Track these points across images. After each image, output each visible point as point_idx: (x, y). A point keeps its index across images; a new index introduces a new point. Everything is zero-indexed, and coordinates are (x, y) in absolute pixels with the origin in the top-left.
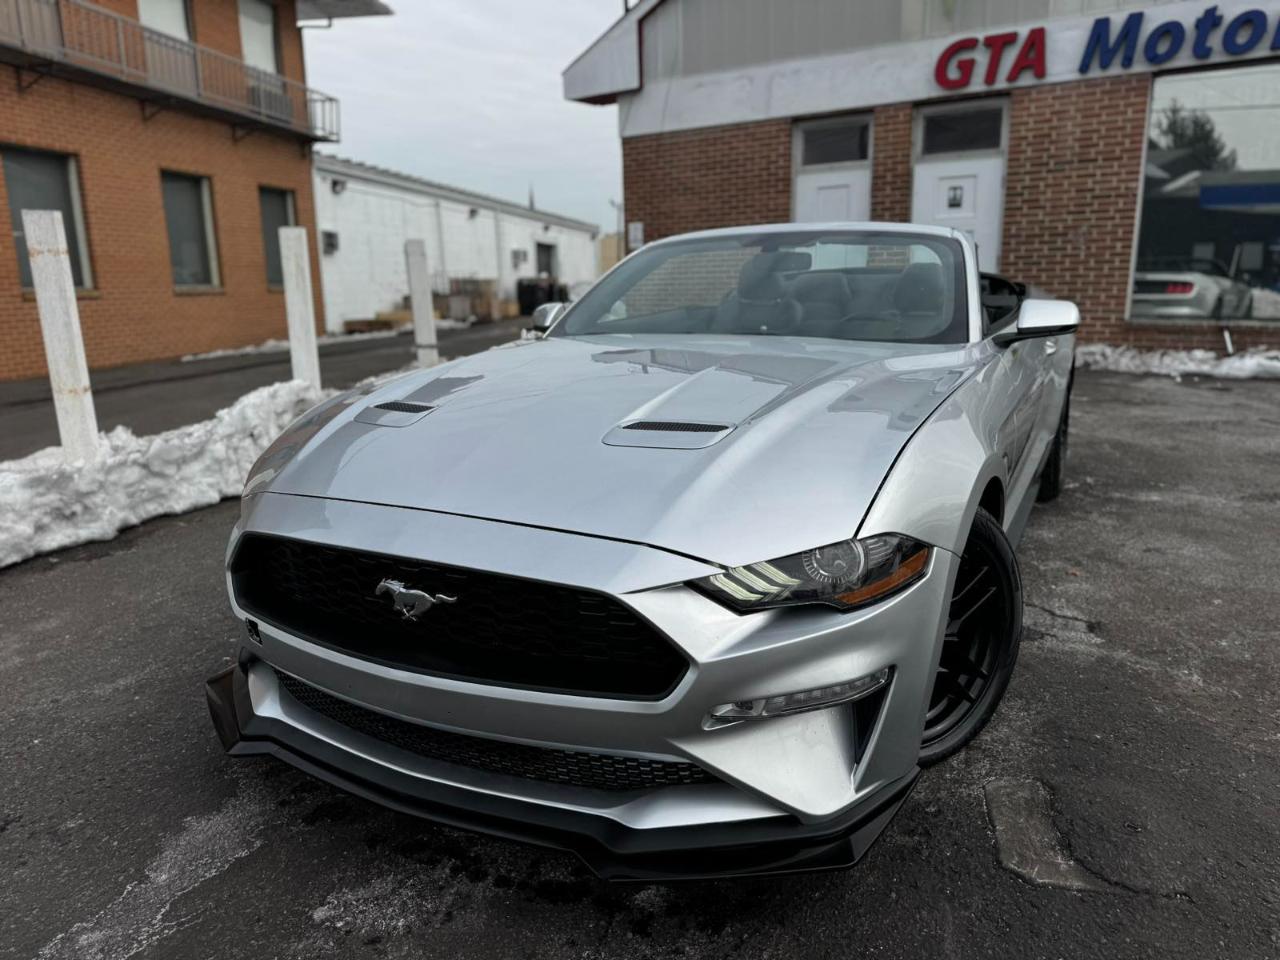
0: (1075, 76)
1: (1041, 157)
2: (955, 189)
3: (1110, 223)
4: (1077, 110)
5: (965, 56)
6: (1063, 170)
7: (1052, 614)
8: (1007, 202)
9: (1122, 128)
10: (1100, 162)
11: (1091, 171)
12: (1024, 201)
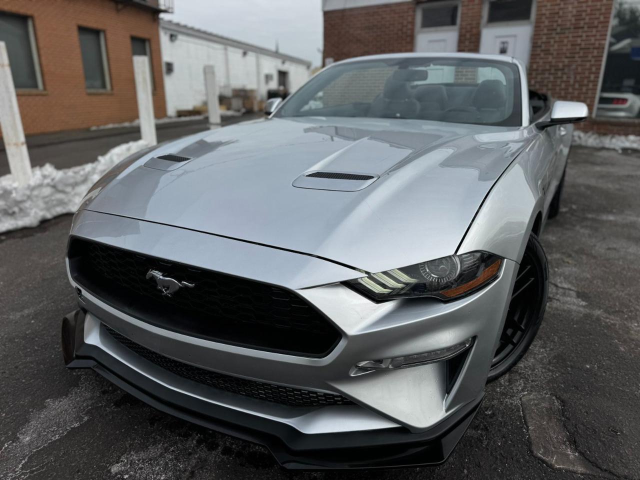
1: (553, 26)
2: (503, 43)
3: (588, 64)
6: (564, 33)
7: (556, 286)
8: (532, 51)
9: (600, 10)
10: (586, 29)
11: (580, 34)
12: (542, 51)
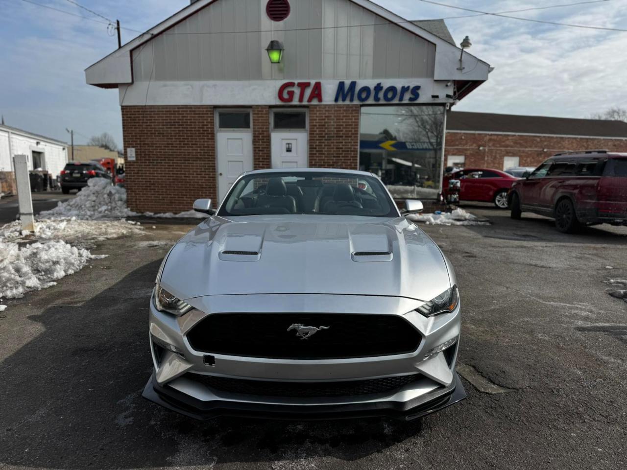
0: (333, 103)
1: (322, 134)
2: (289, 144)
3: (349, 161)
4: (335, 116)
5: (290, 89)
6: (331, 140)
8: (310, 151)
10: (344, 138)
12: (317, 151)
